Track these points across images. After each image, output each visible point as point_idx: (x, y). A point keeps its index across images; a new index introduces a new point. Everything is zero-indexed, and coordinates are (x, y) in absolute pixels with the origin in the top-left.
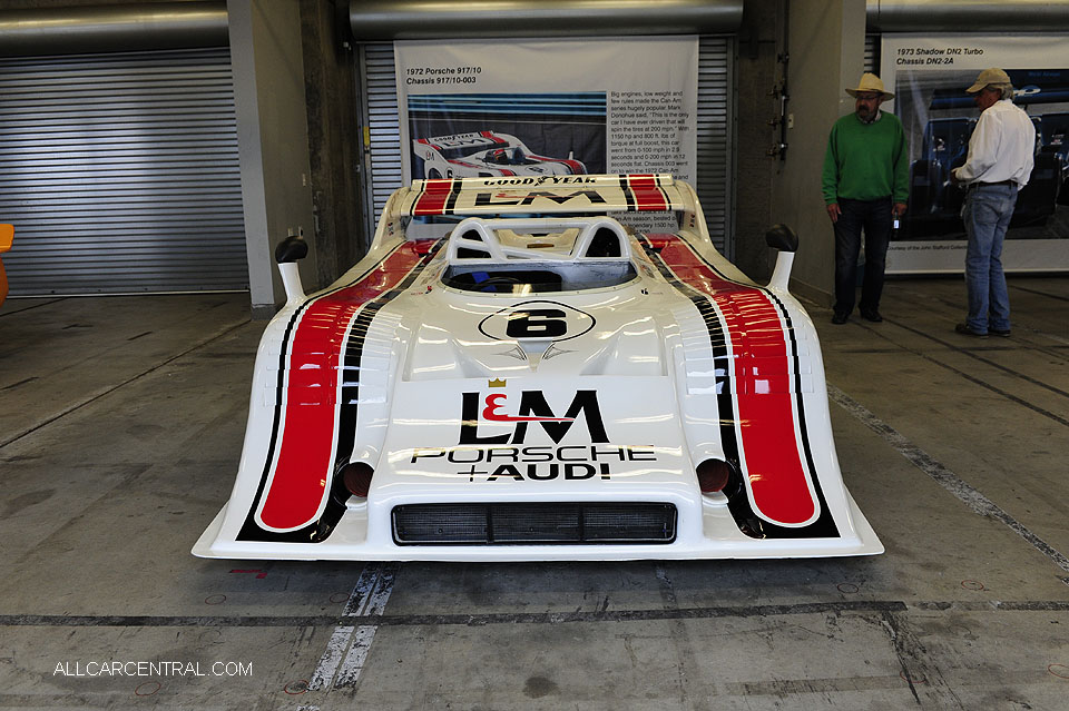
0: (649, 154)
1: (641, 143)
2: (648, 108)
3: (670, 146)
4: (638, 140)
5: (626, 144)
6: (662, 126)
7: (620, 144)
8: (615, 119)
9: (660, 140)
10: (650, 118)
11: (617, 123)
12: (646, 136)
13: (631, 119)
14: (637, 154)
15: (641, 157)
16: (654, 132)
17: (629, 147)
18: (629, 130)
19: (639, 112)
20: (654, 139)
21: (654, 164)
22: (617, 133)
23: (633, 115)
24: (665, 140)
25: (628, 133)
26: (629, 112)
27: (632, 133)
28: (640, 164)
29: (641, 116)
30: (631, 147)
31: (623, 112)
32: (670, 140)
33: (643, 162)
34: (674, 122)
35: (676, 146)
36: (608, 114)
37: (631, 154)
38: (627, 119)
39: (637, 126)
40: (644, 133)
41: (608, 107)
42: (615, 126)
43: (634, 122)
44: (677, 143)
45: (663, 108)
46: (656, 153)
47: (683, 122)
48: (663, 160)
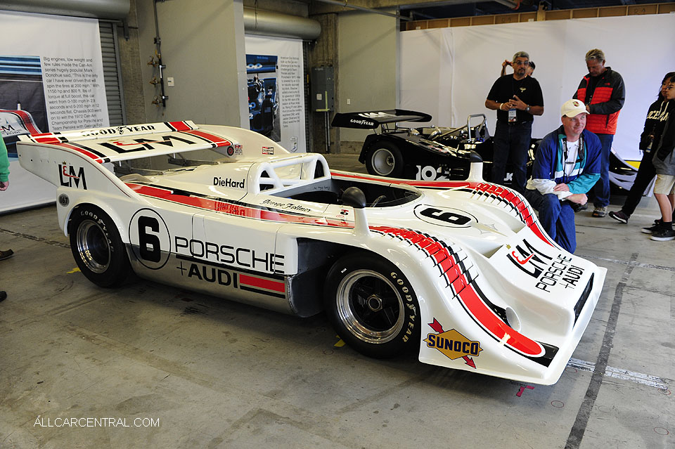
0: (76, 104)
1: (69, 96)
2: (71, 70)
3: (89, 98)
4: (67, 94)
5: (59, 97)
6: (82, 83)
7: (55, 97)
8: (49, 78)
9: (82, 94)
10: (73, 77)
11: (50, 81)
12: (72, 91)
13: (60, 78)
14: (68, 104)
15: (71, 107)
16: (77, 88)
17: (61, 99)
18: (60, 86)
19: (65, 73)
20: (78, 94)
21: (80, 112)
22: (52, 89)
23: (61, 75)
24: (85, 93)
25: (59, 89)
26: (59, 73)
27: (62, 89)
28: (70, 112)
29: (67, 76)
30: (63, 99)
31: (54, 73)
32: (89, 94)
33: (72, 110)
34: (89, 81)
35: (92, 98)
36: (43, 73)
37: (63, 104)
38: (58, 78)
39: (65, 83)
40: (71, 88)
41: (43, 68)
42: (49, 84)
43: (63, 81)
44: (93, 96)
45: (81, 71)
46: (81, 103)
47: (94, 81)
48: (86, 109)
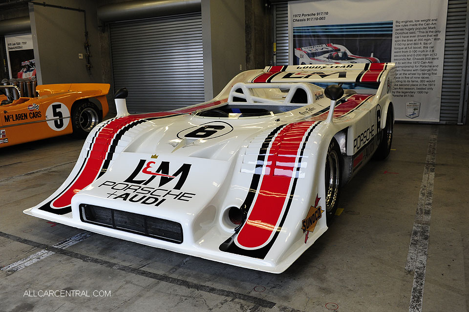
0: (416, 53)
1: (411, 48)
2: (417, 29)
3: (428, 49)
4: (410, 46)
5: (402, 48)
6: (424, 38)
7: (400, 49)
8: (397, 35)
9: (422, 46)
10: (418, 34)
11: (398, 37)
12: (415, 44)
13: (406, 35)
14: (409, 54)
15: (411, 56)
16: (419, 42)
17: (404, 50)
18: (405, 41)
19: (411, 31)
20: (419, 46)
21: (418, 59)
22: (398, 43)
23: (407, 33)
24: (425, 46)
25: (404, 43)
26: (407, 31)
27: (406, 43)
28: (409, 59)
29: (412, 33)
30: (406, 50)
31: (402, 31)
32: (428, 46)
33: (412, 58)
34: (431, 36)
35: (432, 49)
36: (394, 33)
37: (405, 54)
38: (404, 35)
39: (409, 39)
40: (413, 42)
41: (394, 29)
42: (397, 39)
43: (408, 37)
44: (432, 47)
45: (425, 28)
46: (420, 53)
47: (437, 35)
48: (424, 57)
